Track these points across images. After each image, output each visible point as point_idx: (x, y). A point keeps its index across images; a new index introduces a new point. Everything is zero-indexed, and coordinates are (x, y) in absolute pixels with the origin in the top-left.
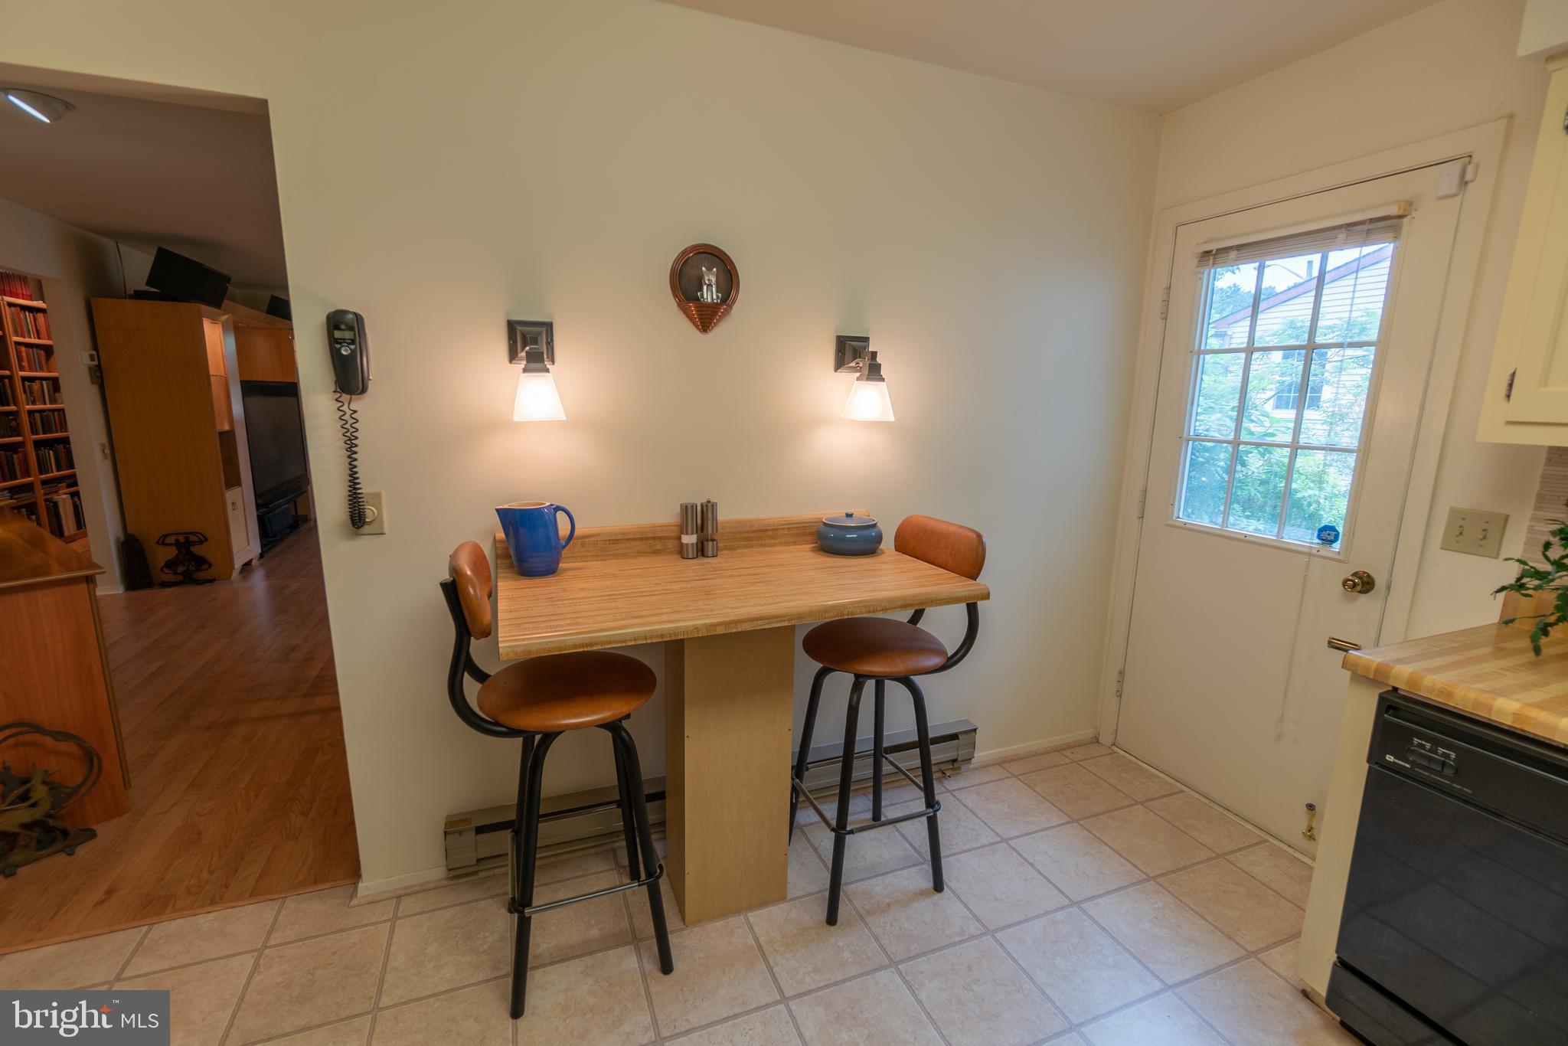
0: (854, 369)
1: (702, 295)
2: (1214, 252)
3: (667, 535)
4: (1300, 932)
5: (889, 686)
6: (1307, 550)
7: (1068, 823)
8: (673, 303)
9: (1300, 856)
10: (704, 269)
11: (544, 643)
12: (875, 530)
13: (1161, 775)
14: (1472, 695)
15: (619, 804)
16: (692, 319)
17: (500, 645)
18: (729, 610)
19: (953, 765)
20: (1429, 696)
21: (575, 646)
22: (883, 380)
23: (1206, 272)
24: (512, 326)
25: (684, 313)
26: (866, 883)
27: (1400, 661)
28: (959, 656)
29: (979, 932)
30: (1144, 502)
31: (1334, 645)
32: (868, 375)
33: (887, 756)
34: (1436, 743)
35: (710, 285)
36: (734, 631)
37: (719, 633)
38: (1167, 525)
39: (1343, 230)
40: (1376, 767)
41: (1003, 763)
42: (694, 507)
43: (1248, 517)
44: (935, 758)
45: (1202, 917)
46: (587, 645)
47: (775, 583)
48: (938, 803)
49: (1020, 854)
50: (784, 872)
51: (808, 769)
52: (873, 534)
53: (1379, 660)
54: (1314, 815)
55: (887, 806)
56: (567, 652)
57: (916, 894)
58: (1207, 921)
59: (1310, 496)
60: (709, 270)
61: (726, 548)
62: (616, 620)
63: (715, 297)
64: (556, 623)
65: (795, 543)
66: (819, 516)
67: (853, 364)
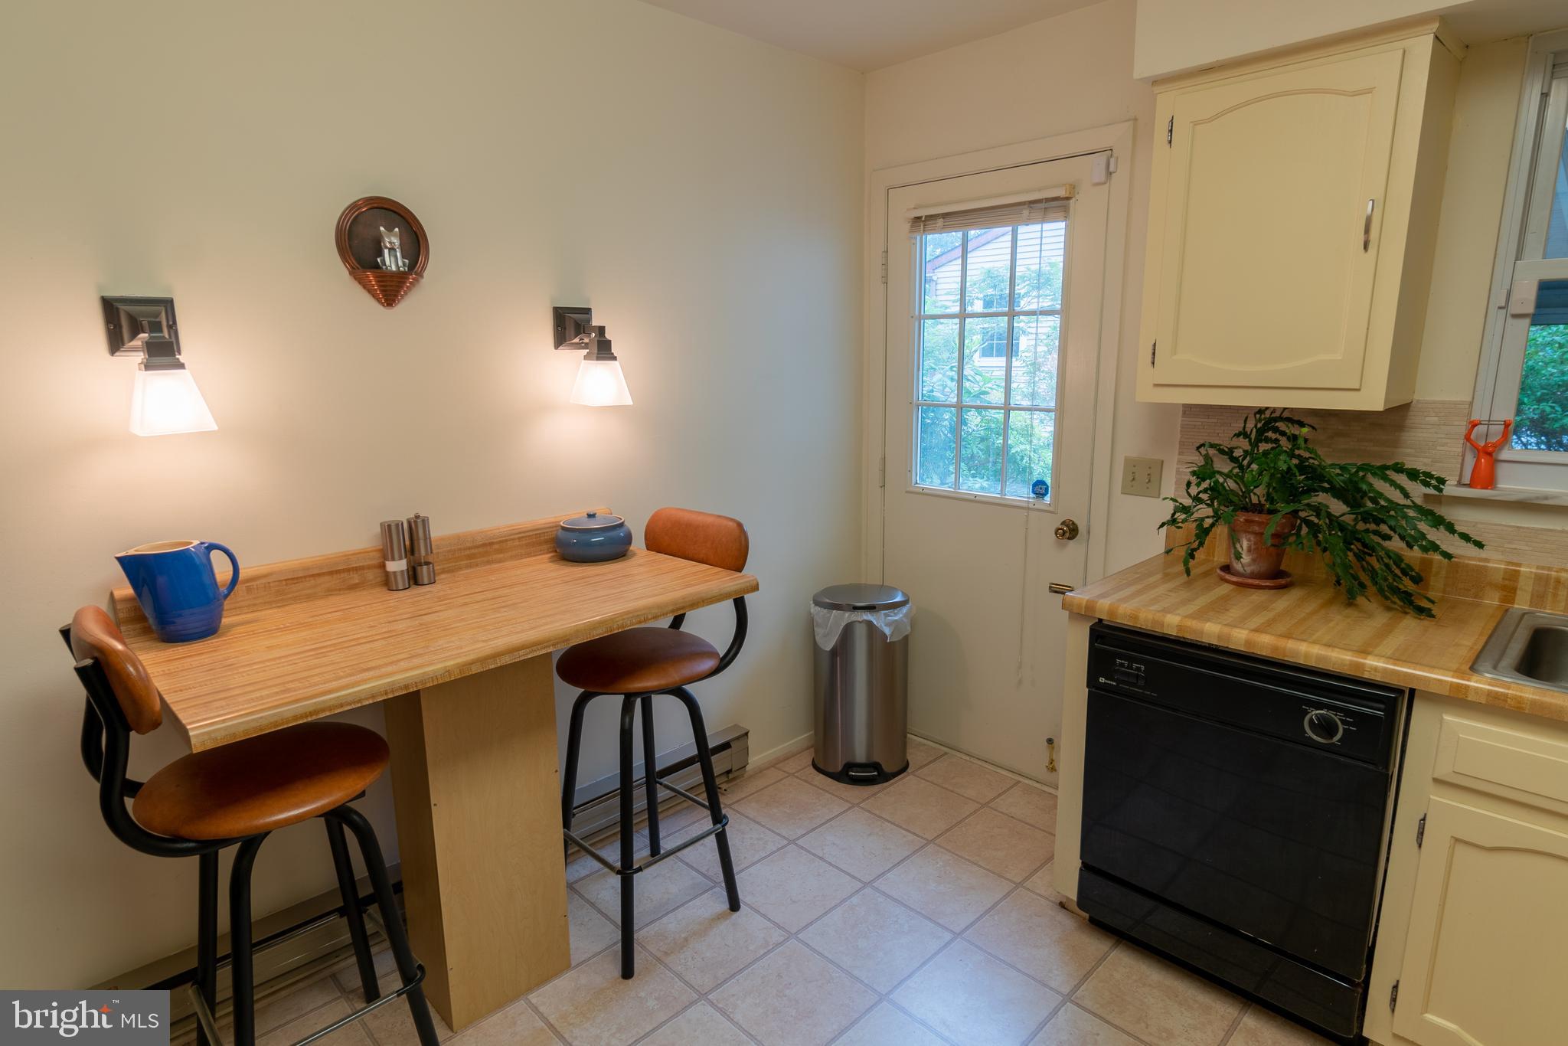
0: (578, 346)
1: (383, 261)
2: (923, 219)
3: (366, 564)
4: (1053, 855)
5: (656, 699)
6: (1025, 505)
7: (849, 809)
8: (341, 270)
9: (1046, 789)
10: (382, 229)
11: (253, 720)
12: (623, 529)
13: (925, 741)
14: (1150, 616)
15: (342, 912)
16: (371, 291)
17: (191, 734)
18: (481, 645)
19: (728, 777)
20: (1123, 622)
21: (296, 718)
22: (615, 358)
23: (918, 238)
24: (111, 308)
25: (360, 283)
26: (657, 924)
27: (1103, 596)
28: (732, 654)
29: (782, 939)
30: (884, 471)
31: (1056, 590)
32: (598, 354)
33: (661, 780)
34: (1131, 660)
35: (392, 249)
36: (493, 666)
37: (473, 673)
38: (907, 492)
39: (1026, 206)
40: (1093, 690)
41: (777, 764)
42: (399, 525)
43: (974, 476)
44: (717, 770)
45: (975, 864)
46: (311, 714)
47: (521, 605)
48: (725, 817)
49: (809, 852)
50: (565, 936)
51: (574, 815)
52: (621, 534)
53: (1087, 598)
54: (1053, 748)
55: (665, 837)
56: (285, 726)
57: (713, 920)
58: (981, 867)
59: (1022, 451)
60: (390, 229)
61: (443, 572)
62: (341, 678)
63: (400, 264)
64: (258, 694)
65: (529, 555)
66: (553, 520)
67: (577, 340)
